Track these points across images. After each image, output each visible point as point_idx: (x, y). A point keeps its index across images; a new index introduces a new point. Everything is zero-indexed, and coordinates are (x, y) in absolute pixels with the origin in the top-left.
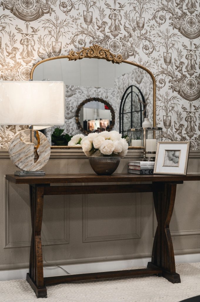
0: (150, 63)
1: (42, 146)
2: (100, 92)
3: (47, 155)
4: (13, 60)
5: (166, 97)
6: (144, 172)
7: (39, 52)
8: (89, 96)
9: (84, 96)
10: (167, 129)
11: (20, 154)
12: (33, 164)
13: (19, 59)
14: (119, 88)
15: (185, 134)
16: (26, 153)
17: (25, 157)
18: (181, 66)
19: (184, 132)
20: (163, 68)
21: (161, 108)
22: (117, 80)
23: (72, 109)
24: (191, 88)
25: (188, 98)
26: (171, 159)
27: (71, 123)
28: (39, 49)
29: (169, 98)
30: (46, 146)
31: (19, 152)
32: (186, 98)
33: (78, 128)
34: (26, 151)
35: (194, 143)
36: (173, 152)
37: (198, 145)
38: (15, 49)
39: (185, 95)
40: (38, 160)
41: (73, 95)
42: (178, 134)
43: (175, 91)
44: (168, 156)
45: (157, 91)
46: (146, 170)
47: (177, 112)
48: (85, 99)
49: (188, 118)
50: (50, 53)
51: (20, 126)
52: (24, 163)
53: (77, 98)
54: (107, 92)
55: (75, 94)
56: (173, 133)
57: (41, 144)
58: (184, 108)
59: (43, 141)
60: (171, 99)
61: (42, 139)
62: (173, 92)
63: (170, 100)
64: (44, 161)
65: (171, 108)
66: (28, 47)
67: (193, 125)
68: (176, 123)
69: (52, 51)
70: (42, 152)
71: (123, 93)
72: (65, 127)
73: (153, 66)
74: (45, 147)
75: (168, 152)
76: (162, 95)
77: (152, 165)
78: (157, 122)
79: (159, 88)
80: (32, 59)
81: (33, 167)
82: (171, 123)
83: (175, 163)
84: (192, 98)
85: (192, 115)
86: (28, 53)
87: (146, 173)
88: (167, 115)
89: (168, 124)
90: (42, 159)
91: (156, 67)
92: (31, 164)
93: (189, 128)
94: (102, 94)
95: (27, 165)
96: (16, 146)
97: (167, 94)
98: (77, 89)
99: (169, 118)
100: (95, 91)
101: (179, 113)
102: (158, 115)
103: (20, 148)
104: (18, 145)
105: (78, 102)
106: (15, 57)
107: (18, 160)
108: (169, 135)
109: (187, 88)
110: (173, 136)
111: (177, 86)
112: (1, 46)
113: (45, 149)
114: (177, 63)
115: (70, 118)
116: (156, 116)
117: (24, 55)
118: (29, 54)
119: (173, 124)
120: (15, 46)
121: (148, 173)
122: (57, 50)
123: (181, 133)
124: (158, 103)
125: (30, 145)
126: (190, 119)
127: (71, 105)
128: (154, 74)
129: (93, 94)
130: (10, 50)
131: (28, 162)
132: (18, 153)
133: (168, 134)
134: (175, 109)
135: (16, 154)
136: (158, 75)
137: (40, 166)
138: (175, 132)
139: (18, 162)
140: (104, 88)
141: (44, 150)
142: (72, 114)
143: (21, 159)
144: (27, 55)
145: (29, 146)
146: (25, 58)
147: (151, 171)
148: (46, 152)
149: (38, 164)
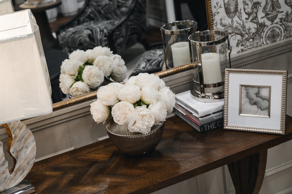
1: (18, 141)
3: (30, 152)
6: (207, 127)
10: (232, 18)
12: (8, 178)
15: (262, 18)
19: (261, 14)
26: (253, 102)
30: (25, 138)
35: (280, 29)
37: (286, 29)
40: (16, 165)
42: (251, 21)
44: (248, 95)
56: (243, 23)
57: (15, 137)
59: (17, 131)
61: (14, 128)
64: (28, 163)
68: (247, 2)
70: (20, 150)
74: (23, 140)
81: (9, 181)
82: (238, 6)
83: (261, 110)
87: (210, 128)
89: (232, 8)
90: (22, 161)
92: (6, 178)
108: (236, 28)
110: (244, 27)
113: (24, 143)
119: (241, 6)
121: (214, 126)
123: (256, 17)
133: (234, 26)
137: (21, 174)
141: (22, 146)
147: (219, 122)
148: (27, 147)
149: (19, 173)
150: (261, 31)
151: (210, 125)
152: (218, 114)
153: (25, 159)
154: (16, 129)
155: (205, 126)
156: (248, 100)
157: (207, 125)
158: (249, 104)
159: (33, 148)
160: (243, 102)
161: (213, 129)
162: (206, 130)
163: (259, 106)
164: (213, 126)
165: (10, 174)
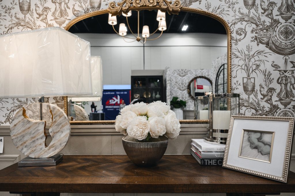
0: (222, 9)
1: (56, 125)
2: (204, 72)
3: (64, 136)
4: (44, 22)
5: (247, 53)
6: (208, 161)
7: (74, 10)
8: (196, 75)
9: (193, 75)
10: (249, 95)
11: (23, 136)
12: (43, 149)
13: (51, 20)
14: (215, 68)
15: (276, 101)
16: (33, 134)
17: (31, 139)
18: (271, 8)
19: (275, 98)
20: (242, 14)
21: (240, 67)
22: (213, 62)
23: (185, 84)
24: (286, 37)
25: (281, 52)
26: (254, 146)
27: (184, 93)
28: (74, 6)
29: (252, 53)
30: (62, 124)
31: (23, 134)
32: (279, 51)
33: (189, 96)
34: (33, 132)
36: (258, 135)
38: (46, 9)
39: (276, 48)
40: (51, 143)
41: (186, 75)
42: (265, 101)
43: (261, 43)
44: (249, 140)
45: (233, 45)
46: (210, 160)
47: (264, 73)
48: (194, 77)
49: (282, 80)
50: (88, 9)
51: (54, 99)
52: (30, 148)
53: (189, 77)
54: (209, 72)
55: (187, 74)
56: (259, 101)
57: (55, 121)
58: (276, 66)
59: (58, 118)
60: (255, 54)
61: (56, 115)
62: (258, 45)
63: (253, 56)
64: (60, 144)
65: (254, 67)
66: (61, 5)
67: (290, 88)
68: (263, 86)
69: (89, 7)
70: (57, 132)
71: (218, 70)
72: (180, 96)
73: (228, 12)
74: (60, 126)
75: (250, 133)
76: (241, 51)
77: (222, 151)
78: (234, 86)
79: (236, 40)
80: (66, 18)
81: (43, 152)
83: (262, 154)
84: (288, 51)
85: (288, 75)
86: (61, 12)
87: (210, 163)
88: (249, 76)
89: (250, 88)
90: (56, 141)
91: (231, 13)
92: (41, 149)
93: (284, 93)
94: (205, 73)
95: (35, 150)
96: (17, 126)
97: (249, 48)
98: (188, 71)
99: (252, 80)
100: (200, 72)
101: (267, 73)
102: (234, 78)
103: (23, 129)
104: (21, 124)
105: (189, 79)
106: (46, 18)
107: (22, 145)
108: (252, 103)
109: (280, 38)
110: (258, 104)
111: (265, 36)
112: (31, 7)
113: (61, 128)
114: (265, 5)
115: (184, 90)
116: (232, 78)
117: (56, 16)
118: (63, 13)
119: (257, 88)
120: (46, 5)
121: (215, 163)
122: (96, 5)
123: (271, 99)
124: (235, 61)
125: (39, 124)
126: (286, 80)
127: (184, 82)
128: (229, 23)
129: (199, 74)
130: (40, 11)
131: (36, 146)
132: (21, 135)
133: (250, 102)
134: (262, 68)
135: (18, 136)
136: (235, 24)
137: (53, 151)
138: (261, 98)
139: (21, 147)
140: (206, 69)
141: (59, 130)
142: (185, 87)
143: (25, 143)
144: (60, 15)
145: (37, 125)
146: (57, 19)
147: (220, 160)
148: (62, 132)
149: (52, 149)
150: (274, 111)
151: (210, 161)
152: (219, 153)
153: (59, 141)
154: (57, 116)
155: (206, 160)
156: (249, 143)
157: (208, 160)
158: (250, 148)
159: (66, 134)
160: (244, 145)
161: (213, 166)
162: (206, 164)
163: (260, 150)
164: (213, 162)
165: (45, 147)
